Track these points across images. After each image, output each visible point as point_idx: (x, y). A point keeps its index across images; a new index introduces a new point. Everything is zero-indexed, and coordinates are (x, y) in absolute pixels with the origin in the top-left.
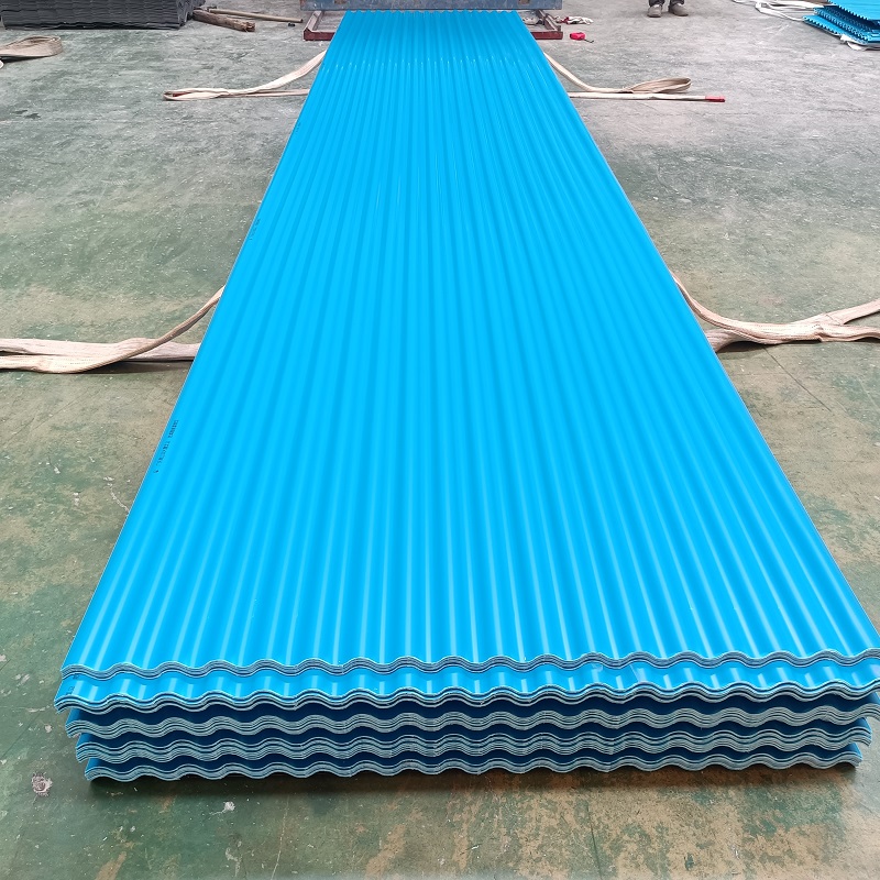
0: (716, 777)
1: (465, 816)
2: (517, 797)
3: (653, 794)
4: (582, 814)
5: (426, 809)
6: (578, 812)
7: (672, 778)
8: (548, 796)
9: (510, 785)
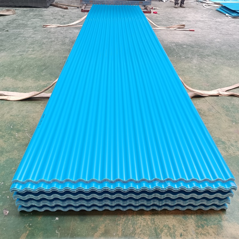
0: (188, 212)
1: (121, 222)
2: (135, 217)
3: (172, 217)
4: (153, 222)
5: (110, 220)
6: (151, 221)
7: (177, 212)
8: (143, 217)
9: (133, 214)
